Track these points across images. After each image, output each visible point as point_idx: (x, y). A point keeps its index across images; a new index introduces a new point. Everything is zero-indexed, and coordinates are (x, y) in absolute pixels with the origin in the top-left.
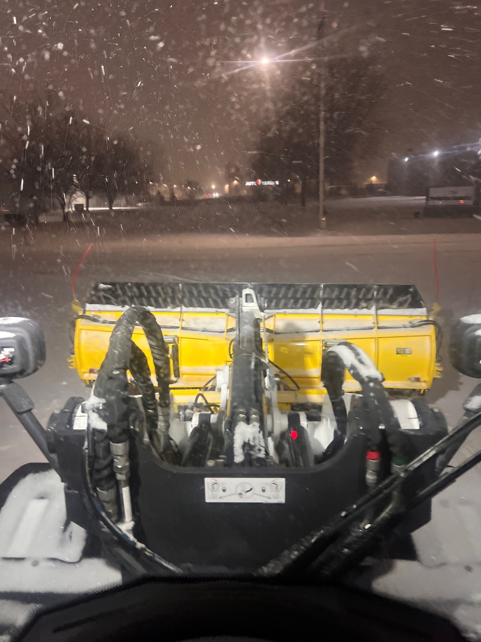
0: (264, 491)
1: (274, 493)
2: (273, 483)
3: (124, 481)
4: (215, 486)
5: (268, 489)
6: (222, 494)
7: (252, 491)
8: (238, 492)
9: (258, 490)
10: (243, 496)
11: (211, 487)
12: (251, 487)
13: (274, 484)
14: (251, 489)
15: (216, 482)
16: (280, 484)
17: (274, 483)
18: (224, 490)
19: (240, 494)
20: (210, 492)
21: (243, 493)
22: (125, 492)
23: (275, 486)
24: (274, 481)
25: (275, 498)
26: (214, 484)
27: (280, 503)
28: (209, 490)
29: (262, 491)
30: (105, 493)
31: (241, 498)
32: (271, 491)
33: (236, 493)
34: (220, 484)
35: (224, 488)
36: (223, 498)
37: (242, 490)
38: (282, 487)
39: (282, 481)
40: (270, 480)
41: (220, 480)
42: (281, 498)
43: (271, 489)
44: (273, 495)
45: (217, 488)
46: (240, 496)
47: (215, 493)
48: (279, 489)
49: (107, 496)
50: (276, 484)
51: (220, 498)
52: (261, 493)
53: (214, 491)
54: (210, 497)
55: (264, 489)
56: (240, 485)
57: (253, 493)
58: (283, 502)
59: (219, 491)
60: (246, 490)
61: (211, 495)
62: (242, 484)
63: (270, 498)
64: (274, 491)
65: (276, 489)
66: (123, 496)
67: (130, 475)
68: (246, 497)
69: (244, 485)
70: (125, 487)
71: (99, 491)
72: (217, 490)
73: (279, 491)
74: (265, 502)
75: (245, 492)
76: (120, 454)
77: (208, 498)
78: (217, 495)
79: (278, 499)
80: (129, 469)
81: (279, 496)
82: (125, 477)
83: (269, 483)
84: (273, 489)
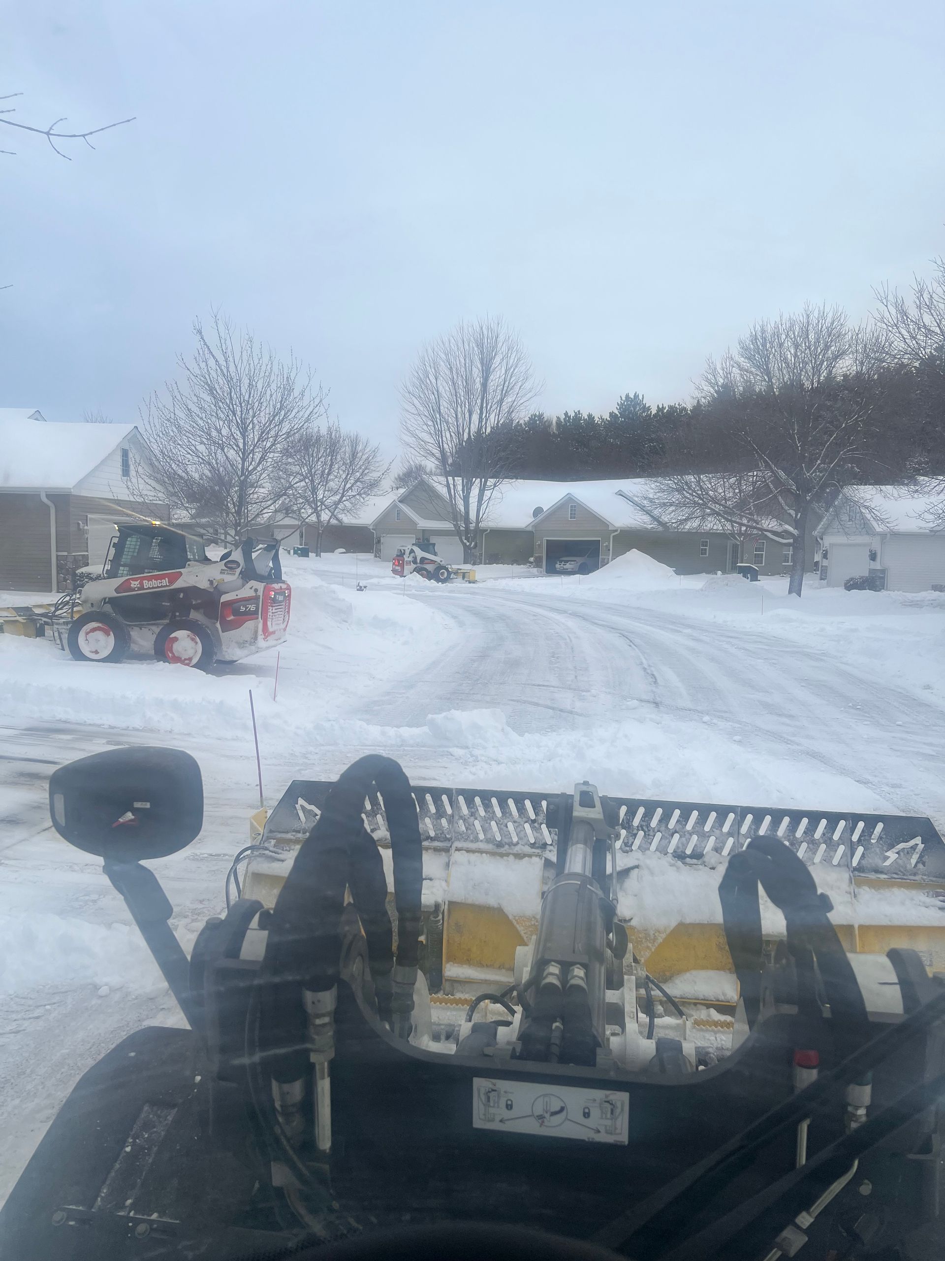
0: (586, 1115)
1: (609, 1123)
2: (606, 1102)
3: (322, 1065)
4: (492, 1095)
5: (595, 1113)
6: (507, 1114)
7: (564, 1114)
8: (536, 1114)
9: (575, 1112)
10: (546, 1123)
11: (483, 1097)
12: (563, 1105)
13: (608, 1102)
14: (562, 1109)
15: (494, 1088)
16: (619, 1105)
17: (606, 1100)
18: (509, 1107)
19: (541, 1117)
20: (482, 1106)
21: (547, 1116)
22: (324, 1087)
23: (612, 1107)
24: (607, 1096)
25: (608, 1132)
26: (489, 1092)
27: (618, 1143)
28: (480, 1102)
29: (584, 1116)
30: (286, 1087)
31: (541, 1125)
32: (602, 1118)
33: (532, 1115)
34: (502, 1092)
35: (509, 1102)
36: (506, 1122)
37: (544, 1109)
38: (622, 1110)
39: (622, 1098)
40: (599, 1094)
41: (503, 1085)
42: (621, 1134)
43: (602, 1112)
44: (606, 1126)
45: (496, 1100)
46: (540, 1121)
47: (492, 1110)
48: (617, 1114)
49: (288, 1093)
50: (612, 1104)
51: (501, 1121)
52: (580, 1119)
53: (489, 1106)
54: (482, 1117)
55: (587, 1111)
56: (542, 1098)
57: (566, 1119)
58: (624, 1142)
59: (498, 1107)
60: (553, 1110)
61: (485, 1115)
62: (545, 1095)
63: (599, 1132)
64: (607, 1118)
65: (612, 1113)
66: (317, 1096)
67: (333, 1055)
68: (552, 1124)
69: (548, 1099)
70: (323, 1078)
71: (274, 1083)
72: (496, 1106)
73: (616, 1119)
74: (588, 1139)
75: (549, 1114)
76: (319, 1012)
77: (480, 1119)
78: (494, 1114)
79: (615, 1134)
80: (333, 1043)
81: (616, 1129)
82: (326, 1059)
83: (598, 1101)
84: (606, 1114)
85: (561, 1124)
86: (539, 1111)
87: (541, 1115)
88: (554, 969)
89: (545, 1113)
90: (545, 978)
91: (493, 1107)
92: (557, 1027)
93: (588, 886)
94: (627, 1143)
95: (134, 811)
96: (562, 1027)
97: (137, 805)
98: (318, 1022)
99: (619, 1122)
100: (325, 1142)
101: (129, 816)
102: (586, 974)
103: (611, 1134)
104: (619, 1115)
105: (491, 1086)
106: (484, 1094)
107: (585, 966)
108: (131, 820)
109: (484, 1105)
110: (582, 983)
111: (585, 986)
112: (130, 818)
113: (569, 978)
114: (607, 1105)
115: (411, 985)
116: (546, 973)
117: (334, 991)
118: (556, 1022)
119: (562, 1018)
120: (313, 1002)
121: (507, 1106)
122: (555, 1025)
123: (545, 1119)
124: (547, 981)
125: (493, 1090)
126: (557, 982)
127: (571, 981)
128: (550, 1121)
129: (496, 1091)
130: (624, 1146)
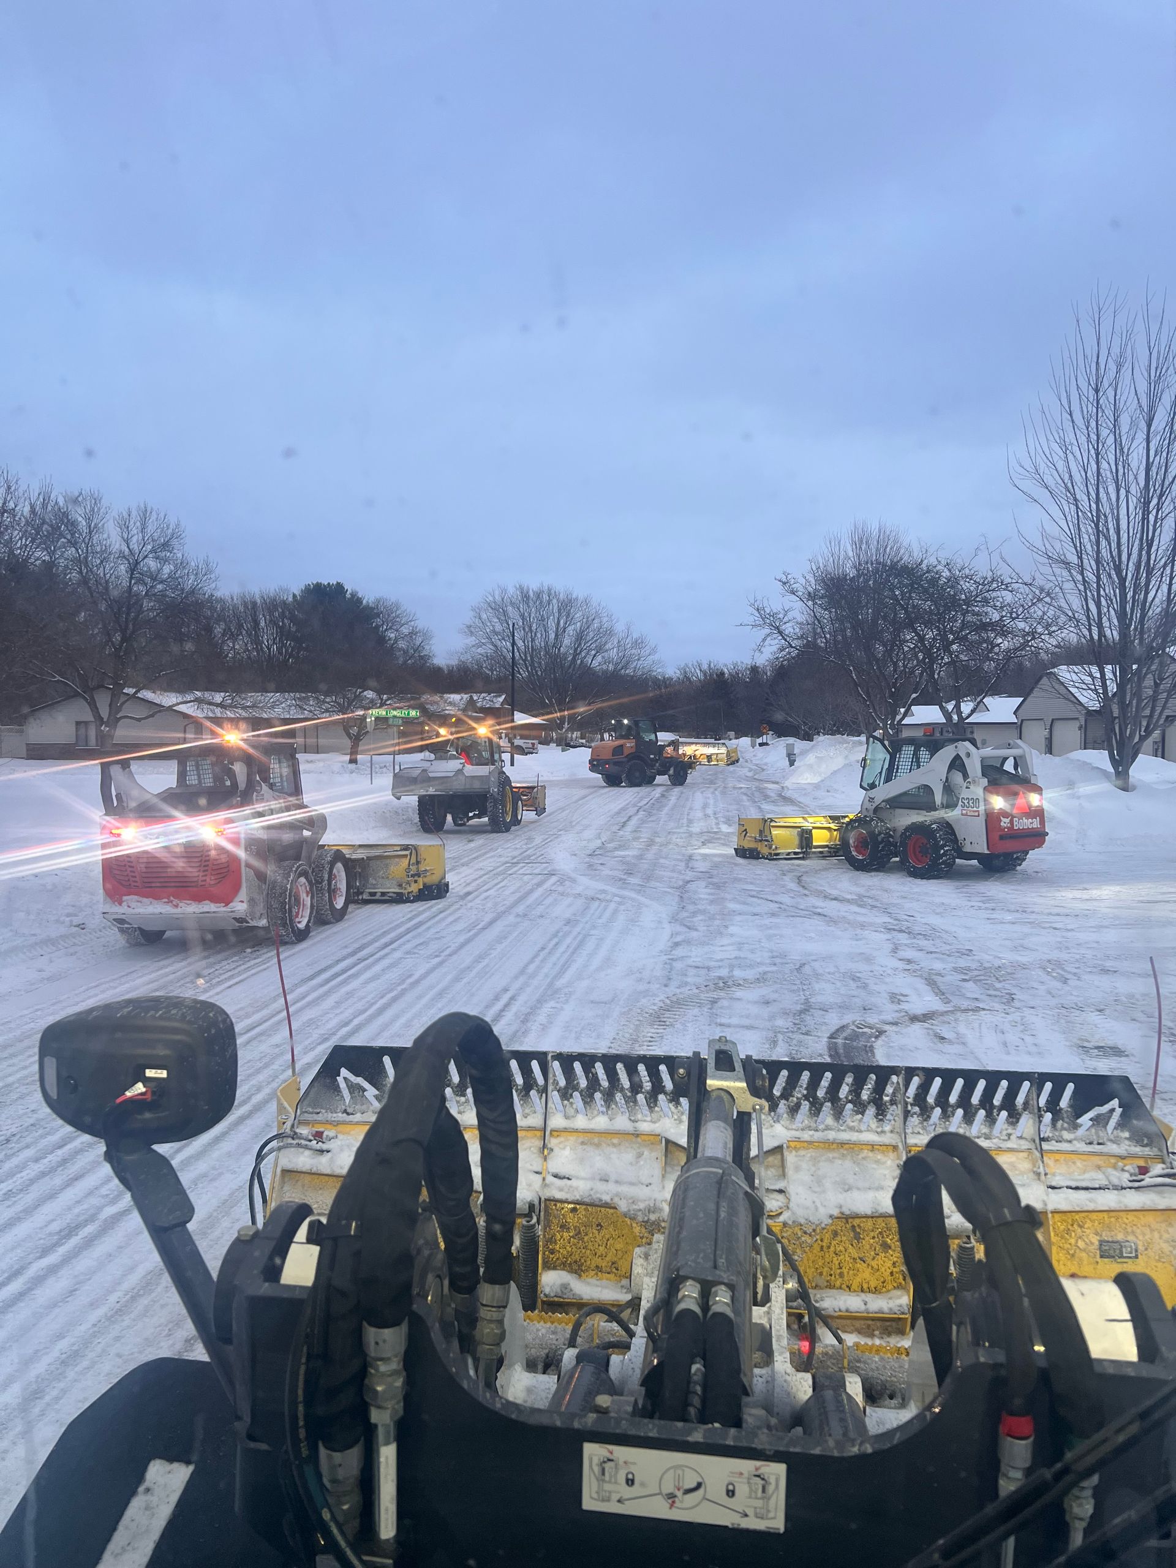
0: (731, 1493)
1: (759, 1503)
2: (755, 1476)
3: (386, 1426)
4: (608, 1466)
5: (742, 1490)
6: (627, 1492)
7: (701, 1491)
8: (665, 1491)
9: (715, 1489)
10: (678, 1504)
11: (596, 1469)
12: (700, 1480)
13: (758, 1476)
14: (699, 1486)
15: (611, 1457)
16: (772, 1480)
17: (757, 1473)
18: (630, 1482)
19: (671, 1496)
20: (594, 1482)
21: (679, 1494)
22: (388, 1455)
23: (763, 1482)
24: (757, 1469)
25: (758, 1516)
26: (604, 1462)
27: (772, 1531)
28: (592, 1475)
29: (728, 1494)
30: (337, 1456)
31: (672, 1505)
32: (750, 1497)
33: (660, 1494)
34: (621, 1462)
35: (630, 1476)
36: (626, 1502)
37: (675, 1486)
38: (777, 1486)
39: (777, 1471)
40: (747, 1466)
41: (622, 1453)
42: (774, 1518)
43: (751, 1491)
44: (756, 1508)
45: (613, 1473)
46: (670, 1501)
47: (606, 1487)
48: (771, 1492)
49: (340, 1465)
50: (763, 1479)
51: (619, 1501)
52: (724, 1499)
53: (603, 1481)
54: (595, 1496)
55: (731, 1487)
56: (672, 1471)
57: (704, 1498)
58: (778, 1529)
59: (616, 1483)
60: (686, 1487)
61: (597, 1493)
62: (675, 1467)
63: (746, 1515)
64: (757, 1498)
65: (764, 1491)
66: (379, 1468)
67: (401, 1413)
68: (685, 1505)
69: (680, 1472)
70: (387, 1443)
71: (323, 1452)
72: (613, 1480)
73: (769, 1499)
74: (733, 1524)
75: (681, 1491)
76: (384, 1356)
77: (592, 1498)
78: (610, 1492)
79: (768, 1519)
80: (400, 1397)
81: (768, 1511)
82: (391, 1417)
83: (746, 1475)
84: (756, 1492)
85: (697, 1505)
86: (668, 1488)
87: (672, 1494)
88: (692, 1289)
89: (677, 1491)
90: (679, 1302)
91: (610, 1482)
92: (698, 1370)
93: (732, 1176)
94: (782, 1530)
95: (146, 1081)
96: (703, 1369)
97: (150, 1073)
98: (382, 1368)
99: (772, 1501)
100: (387, 1528)
101: (139, 1088)
102: (733, 1298)
103: (762, 1518)
104: (773, 1493)
105: (608, 1455)
106: (597, 1465)
107: (731, 1287)
108: (142, 1094)
109: (597, 1480)
110: (727, 1311)
111: (731, 1315)
112: (139, 1091)
113: (710, 1304)
114: (758, 1480)
115: (501, 1309)
116: (680, 1295)
117: (404, 1327)
118: (696, 1363)
119: (704, 1359)
120: (377, 1343)
121: (627, 1480)
122: (695, 1367)
123: (676, 1499)
124: (682, 1306)
125: (609, 1460)
126: (696, 1309)
127: (713, 1307)
128: (682, 1502)
129: (612, 1460)
130: (779, 1534)
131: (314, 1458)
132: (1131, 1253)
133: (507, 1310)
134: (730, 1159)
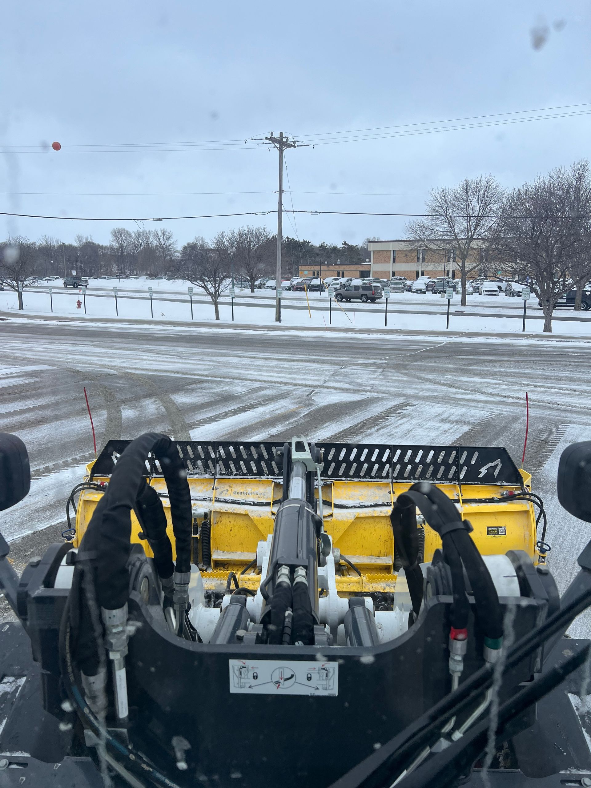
0: (309, 679)
1: (325, 682)
2: (322, 669)
3: (118, 660)
4: (243, 670)
5: (315, 677)
6: (253, 682)
7: (293, 679)
8: (274, 681)
9: (301, 677)
10: (281, 686)
11: (237, 673)
12: (293, 673)
13: (324, 669)
14: (292, 676)
16: (331, 670)
18: (255, 677)
19: (278, 683)
20: (236, 679)
21: (282, 681)
22: (121, 675)
24: (323, 665)
25: (324, 689)
26: (241, 668)
27: (332, 695)
28: (235, 676)
29: (308, 679)
30: (92, 678)
31: (278, 687)
32: (320, 680)
33: (272, 681)
34: (250, 668)
35: (255, 674)
36: (253, 688)
37: (279, 677)
38: (334, 673)
39: (334, 666)
40: (318, 664)
41: (250, 663)
42: (333, 689)
43: (320, 676)
44: (323, 685)
45: (246, 674)
46: (277, 685)
47: (242, 680)
48: (330, 676)
49: (94, 683)
50: (326, 670)
51: (250, 687)
52: (306, 682)
53: (241, 678)
54: (237, 686)
55: (309, 676)
56: (278, 670)
57: (295, 682)
58: (335, 694)
59: (248, 678)
60: (286, 677)
61: (238, 684)
62: (280, 668)
63: (318, 689)
64: (323, 680)
65: (327, 676)
66: (116, 681)
67: (127, 652)
68: (285, 686)
69: (282, 671)
70: (120, 669)
71: (83, 676)
72: (246, 677)
73: (330, 680)
74: (311, 694)
75: (283, 680)
76: (115, 624)
77: (234, 686)
78: (245, 683)
79: (329, 689)
80: (126, 644)
81: (329, 686)
82: (121, 656)
83: (317, 669)
84: (323, 677)
85: (292, 686)
86: (276, 679)
87: (278, 681)
88: (285, 570)
89: (280, 680)
90: (278, 578)
91: (244, 678)
92: (289, 614)
93: (306, 508)
94: (337, 695)
96: (292, 613)
98: (114, 631)
99: (331, 681)
100: (123, 711)
102: (306, 573)
103: (326, 690)
104: (332, 677)
105: (243, 665)
106: (237, 670)
107: (306, 567)
109: (237, 677)
110: (304, 580)
111: (306, 582)
113: (295, 577)
114: (324, 671)
115: (186, 585)
116: (279, 574)
117: (126, 607)
118: (288, 610)
119: (292, 607)
120: (110, 618)
121: (254, 677)
122: (287, 613)
123: (280, 684)
124: (280, 580)
125: (243, 667)
126: (287, 581)
127: (296, 579)
128: (283, 685)
129: (245, 667)
130: (335, 697)
131: (78, 681)
132: (503, 532)
133: (189, 585)
134: (304, 499)
